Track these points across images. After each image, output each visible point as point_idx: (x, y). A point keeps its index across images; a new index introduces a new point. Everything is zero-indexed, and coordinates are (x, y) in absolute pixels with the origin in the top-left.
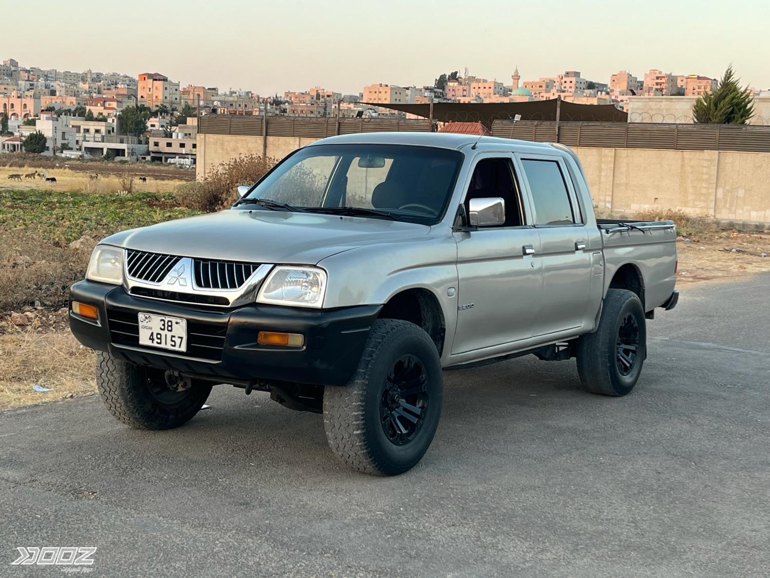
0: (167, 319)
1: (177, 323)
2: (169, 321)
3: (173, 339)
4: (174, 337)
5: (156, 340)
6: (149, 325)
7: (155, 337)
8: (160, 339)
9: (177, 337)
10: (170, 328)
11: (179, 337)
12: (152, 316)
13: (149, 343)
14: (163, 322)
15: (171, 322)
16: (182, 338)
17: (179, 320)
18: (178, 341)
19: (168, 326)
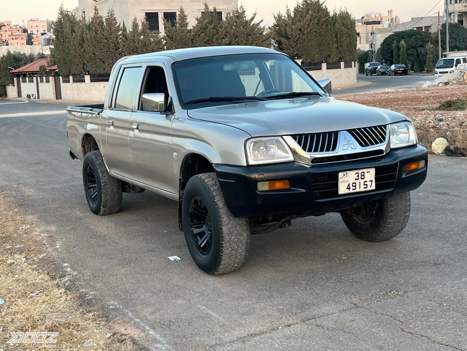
0: (360, 171)
1: (368, 172)
2: (362, 173)
3: (366, 183)
4: (366, 182)
5: (352, 188)
6: (346, 179)
7: (351, 186)
8: (355, 186)
9: (368, 181)
10: (363, 177)
11: (370, 181)
12: (348, 172)
13: (347, 191)
14: (357, 175)
15: (364, 172)
16: (372, 181)
17: (368, 170)
18: (369, 184)
19: (362, 176)
